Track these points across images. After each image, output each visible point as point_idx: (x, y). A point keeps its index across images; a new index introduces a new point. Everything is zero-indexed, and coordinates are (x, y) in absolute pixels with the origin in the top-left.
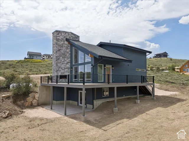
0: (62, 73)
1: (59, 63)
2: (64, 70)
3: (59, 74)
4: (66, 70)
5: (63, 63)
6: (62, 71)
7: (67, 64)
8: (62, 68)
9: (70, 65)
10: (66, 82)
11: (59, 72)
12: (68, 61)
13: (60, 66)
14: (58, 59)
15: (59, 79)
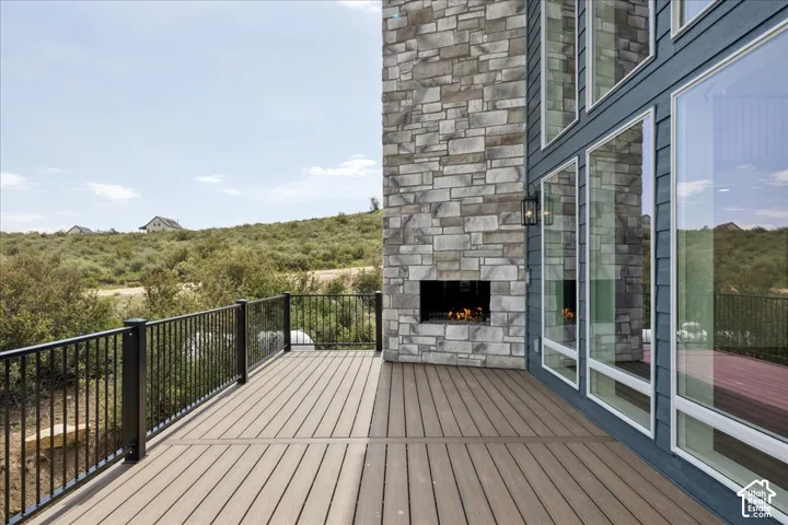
0: (436, 259)
1: (409, 159)
2: (460, 223)
3: (417, 274)
4: (478, 225)
5: (446, 159)
6: (447, 240)
7: (486, 157)
8: (440, 205)
9: (521, 161)
10: (484, 362)
11: (412, 254)
12: (498, 129)
13: (422, 184)
14: (406, 115)
15: (412, 328)
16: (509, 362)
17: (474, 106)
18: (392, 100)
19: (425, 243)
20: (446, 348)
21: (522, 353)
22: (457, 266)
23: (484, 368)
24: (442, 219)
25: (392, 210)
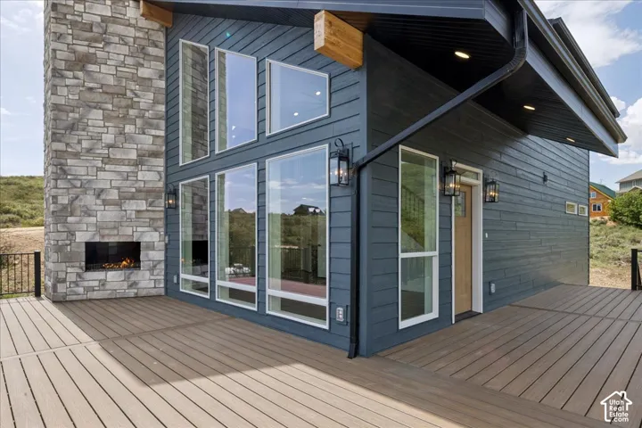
0: (99, 228)
1: (76, 155)
2: (118, 204)
3: (82, 237)
4: (132, 206)
5: (107, 160)
7: (139, 162)
8: (102, 190)
9: (162, 169)
10: (136, 294)
11: (78, 223)
12: (146, 147)
13: (88, 175)
14: (73, 124)
15: (79, 275)
16: (154, 292)
17: (129, 129)
18: (60, 110)
19: (90, 216)
20: (108, 287)
21: (162, 285)
22: (116, 232)
23: (137, 297)
24: (104, 201)
25: (60, 191)
